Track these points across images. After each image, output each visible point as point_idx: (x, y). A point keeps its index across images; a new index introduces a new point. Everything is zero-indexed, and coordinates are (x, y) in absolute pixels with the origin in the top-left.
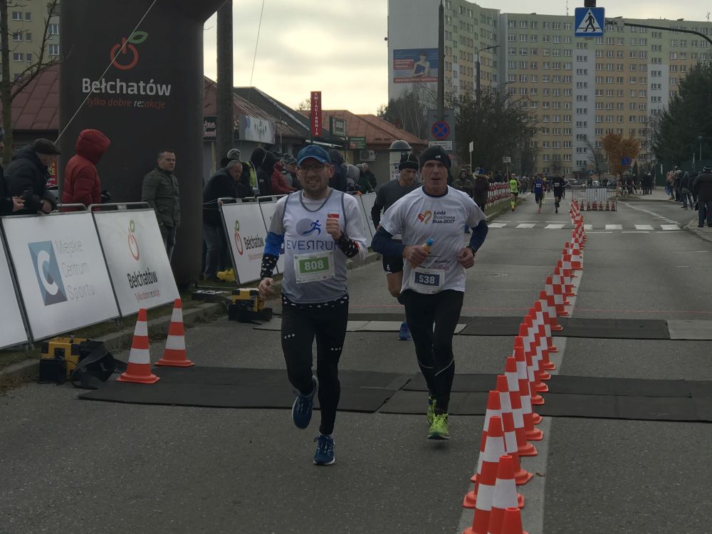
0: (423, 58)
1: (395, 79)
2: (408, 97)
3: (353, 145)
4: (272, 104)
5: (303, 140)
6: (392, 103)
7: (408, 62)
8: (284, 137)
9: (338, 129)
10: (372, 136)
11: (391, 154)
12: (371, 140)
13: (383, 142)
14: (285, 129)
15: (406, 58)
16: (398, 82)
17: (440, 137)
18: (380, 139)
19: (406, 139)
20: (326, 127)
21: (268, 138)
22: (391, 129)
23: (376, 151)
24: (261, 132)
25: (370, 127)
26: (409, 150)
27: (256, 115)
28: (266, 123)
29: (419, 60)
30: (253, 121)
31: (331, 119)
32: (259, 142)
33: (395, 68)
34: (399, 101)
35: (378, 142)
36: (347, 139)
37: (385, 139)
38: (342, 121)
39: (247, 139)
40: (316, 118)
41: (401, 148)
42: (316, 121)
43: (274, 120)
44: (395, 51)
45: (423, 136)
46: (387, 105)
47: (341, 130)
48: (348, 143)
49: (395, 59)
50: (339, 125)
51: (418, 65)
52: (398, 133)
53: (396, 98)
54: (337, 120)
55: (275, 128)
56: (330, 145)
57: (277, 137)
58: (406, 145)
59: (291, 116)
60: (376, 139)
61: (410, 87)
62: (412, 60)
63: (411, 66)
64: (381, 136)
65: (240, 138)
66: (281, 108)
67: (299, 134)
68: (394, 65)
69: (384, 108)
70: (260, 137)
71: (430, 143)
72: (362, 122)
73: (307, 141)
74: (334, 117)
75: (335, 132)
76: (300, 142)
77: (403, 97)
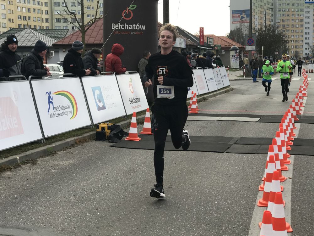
0: (243, 13)
1: (232, 22)
2: (238, 29)
3: (216, 48)
4: (184, 32)
5: (197, 46)
6: (231, 33)
7: (238, 15)
8: (189, 45)
9: (210, 42)
10: (223, 44)
11: (231, 51)
12: (223, 46)
13: (228, 47)
14: (190, 42)
15: (237, 14)
16: (234, 23)
17: (250, 44)
18: (227, 46)
19: (237, 45)
20: (206, 41)
21: (183, 46)
22: (231, 42)
23: (225, 50)
24: (180, 43)
25: (222, 41)
26: (238, 50)
27: (179, 37)
28: (182, 40)
31: (207, 38)
32: (179, 48)
33: (233, 18)
34: (234, 30)
36: (214, 46)
37: (229, 46)
38: (212, 39)
40: (202, 38)
41: (235, 49)
42: (202, 39)
43: (185, 39)
44: (233, 11)
45: (243, 44)
47: (212, 42)
48: (214, 47)
49: (232, 14)
50: (211, 40)
51: (242, 16)
52: (234, 43)
53: (233, 29)
54: (210, 38)
55: (186, 42)
56: (207, 48)
57: (187, 45)
58: (237, 48)
59: (192, 37)
60: (225, 46)
61: (238, 25)
62: (240, 14)
63: (239, 17)
64: (227, 44)
66: (188, 34)
67: (195, 44)
68: (232, 16)
69: (228, 34)
70: (180, 45)
71: (246, 47)
72: (220, 39)
73: (198, 47)
74: (209, 37)
75: (209, 43)
76: (195, 47)
77: (235, 29)
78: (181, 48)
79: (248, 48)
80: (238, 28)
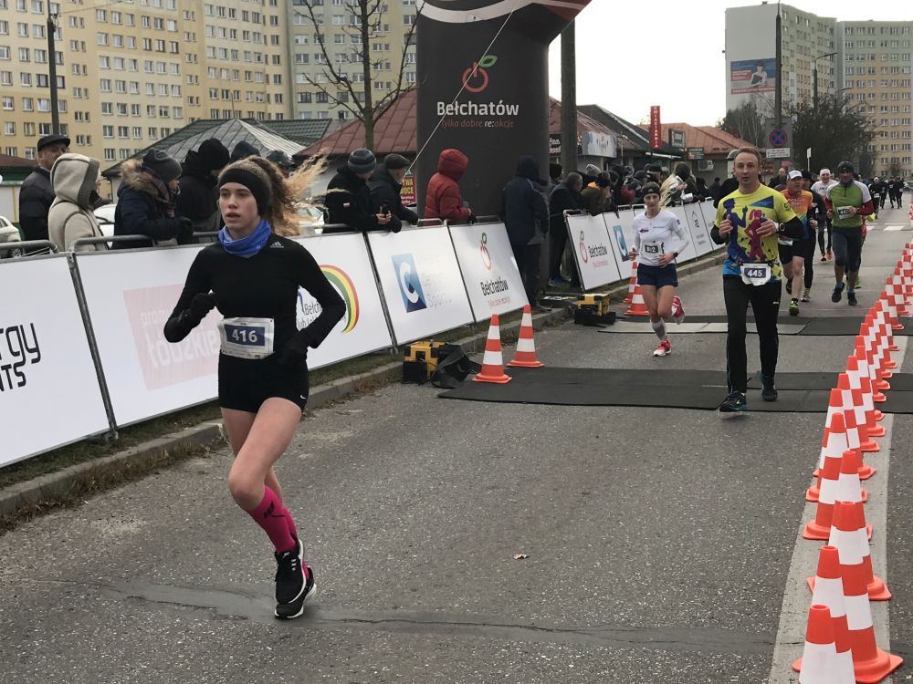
0: (760, 68)
1: (732, 90)
2: (745, 108)
3: (691, 156)
4: (613, 120)
5: (644, 153)
6: (730, 115)
7: (745, 73)
8: (625, 151)
9: (676, 141)
10: (710, 146)
12: (709, 150)
13: (721, 151)
14: (625, 143)
15: (744, 69)
16: (736, 93)
17: (778, 142)
18: (718, 149)
20: (665, 139)
21: (610, 152)
22: (729, 139)
23: (714, 161)
24: (603, 146)
25: (708, 137)
27: (598, 131)
28: (608, 138)
29: (756, 70)
30: (595, 136)
31: (670, 131)
32: (600, 157)
33: (733, 80)
34: (737, 111)
35: (717, 152)
36: (686, 150)
37: (723, 149)
38: (681, 133)
39: (590, 153)
40: (656, 131)
42: (656, 134)
43: (615, 135)
44: (732, 64)
45: (761, 145)
46: (725, 116)
47: (680, 141)
48: (687, 153)
49: (732, 71)
50: (678, 137)
51: (755, 76)
52: (736, 142)
53: (733, 109)
54: (676, 132)
55: (617, 143)
56: (669, 156)
57: (618, 151)
59: (631, 130)
60: (714, 149)
61: (747, 98)
64: (720, 146)
65: (583, 154)
66: (625, 125)
67: (640, 147)
68: (732, 77)
69: (722, 119)
70: (602, 151)
71: (768, 151)
72: (700, 132)
73: (647, 153)
74: (673, 129)
75: (674, 144)
76: (640, 155)
77: (740, 107)
78: (604, 157)
79: (771, 153)
80: (745, 104)
